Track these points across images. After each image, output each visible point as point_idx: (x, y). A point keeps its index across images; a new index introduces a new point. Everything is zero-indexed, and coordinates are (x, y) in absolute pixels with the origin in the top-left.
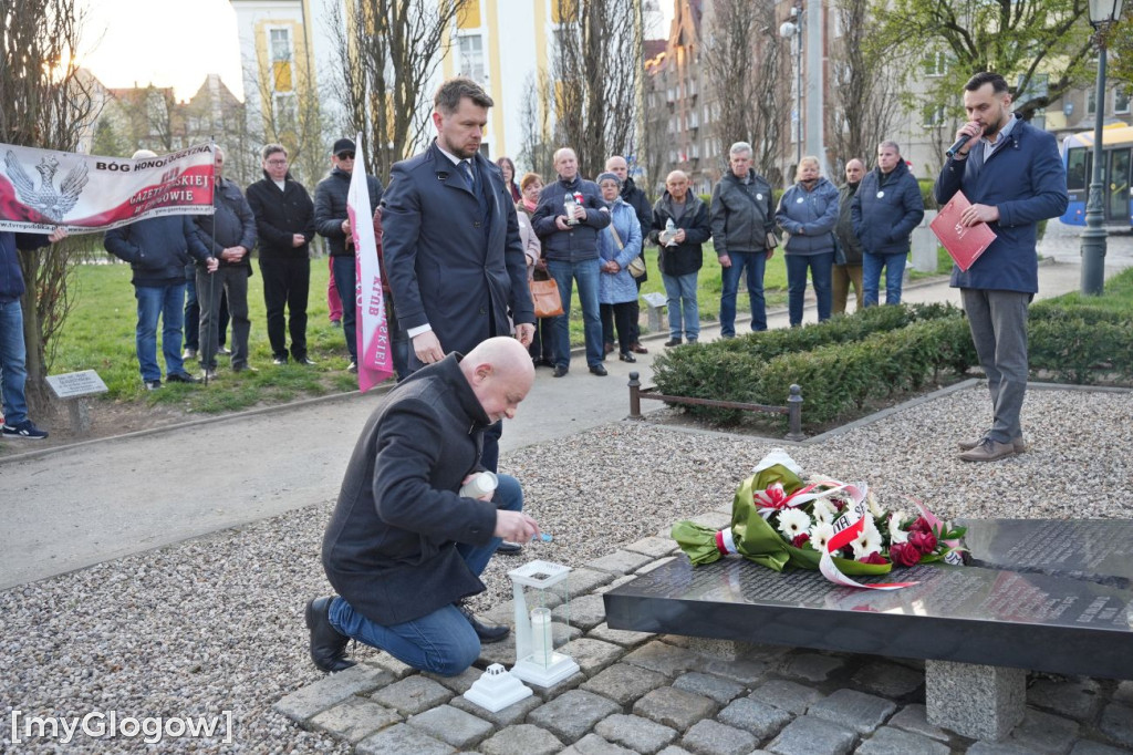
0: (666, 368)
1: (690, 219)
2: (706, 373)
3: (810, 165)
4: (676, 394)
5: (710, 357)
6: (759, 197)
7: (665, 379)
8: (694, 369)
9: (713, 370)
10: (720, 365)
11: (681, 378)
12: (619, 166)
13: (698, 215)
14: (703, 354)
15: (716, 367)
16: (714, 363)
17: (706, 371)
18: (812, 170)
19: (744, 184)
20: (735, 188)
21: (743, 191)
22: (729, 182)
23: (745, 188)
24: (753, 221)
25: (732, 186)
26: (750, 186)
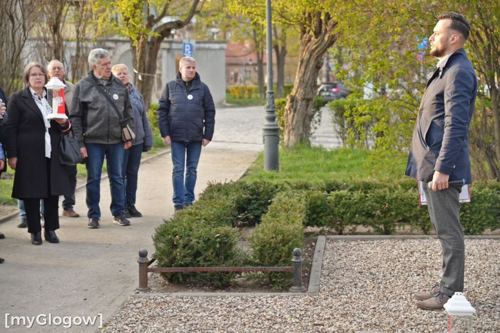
18: (125, 74)
19: (102, 85)
20: (94, 88)
21: (101, 91)
22: (89, 83)
23: (103, 88)
24: (109, 118)
25: (91, 87)
26: (108, 88)
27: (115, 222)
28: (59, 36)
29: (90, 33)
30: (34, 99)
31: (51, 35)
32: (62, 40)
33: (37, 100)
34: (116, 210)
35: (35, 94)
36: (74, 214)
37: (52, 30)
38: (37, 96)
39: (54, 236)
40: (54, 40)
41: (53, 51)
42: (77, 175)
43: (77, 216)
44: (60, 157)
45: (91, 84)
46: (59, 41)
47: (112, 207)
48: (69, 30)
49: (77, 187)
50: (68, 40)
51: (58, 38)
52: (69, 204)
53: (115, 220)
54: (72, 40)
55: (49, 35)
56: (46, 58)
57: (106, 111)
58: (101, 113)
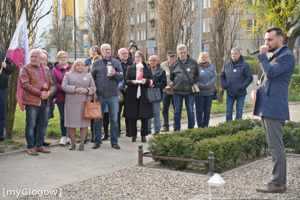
0: (154, 144)
1: (158, 77)
2: (172, 146)
3: (204, 55)
4: (159, 155)
5: (174, 139)
6: (189, 70)
7: (153, 149)
8: (167, 144)
9: (175, 145)
10: (178, 143)
11: (160, 148)
12: (124, 52)
13: (161, 75)
14: (170, 138)
15: (177, 144)
16: (176, 142)
17: (172, 145)
18: (205, 57)
19: (182, 64)
21: (181, 67)
22: (176, 62)
25: (177, 64)
26: (185, 65)
57: (181, 77)
58: (179, 78)
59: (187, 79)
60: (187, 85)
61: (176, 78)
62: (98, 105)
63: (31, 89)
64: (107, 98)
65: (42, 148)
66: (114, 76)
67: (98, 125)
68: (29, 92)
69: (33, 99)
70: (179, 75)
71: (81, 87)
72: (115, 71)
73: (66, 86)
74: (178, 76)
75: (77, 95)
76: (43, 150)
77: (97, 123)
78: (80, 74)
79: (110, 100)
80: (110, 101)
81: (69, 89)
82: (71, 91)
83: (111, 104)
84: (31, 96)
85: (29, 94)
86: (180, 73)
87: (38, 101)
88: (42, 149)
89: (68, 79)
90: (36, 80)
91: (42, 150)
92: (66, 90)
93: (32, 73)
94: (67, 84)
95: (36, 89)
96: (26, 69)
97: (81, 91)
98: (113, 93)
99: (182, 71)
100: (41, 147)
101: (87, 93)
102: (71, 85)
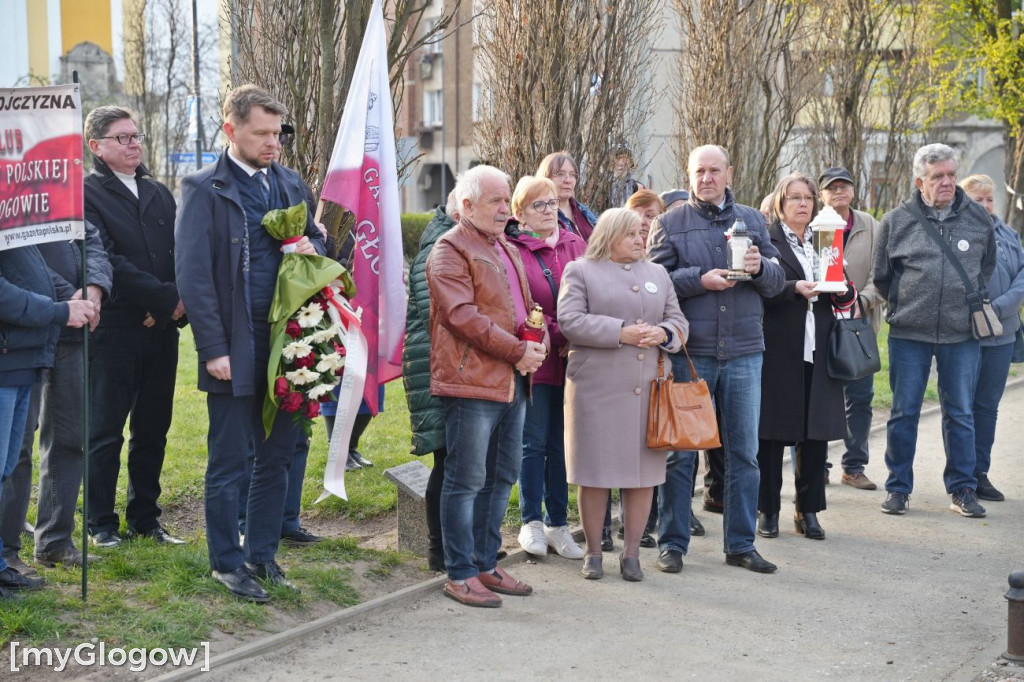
6: (964, 246)
19: (936, 221)
20: (918, 227)
21: (932, 234)
22: (909, 215)
23: (936, 227)
24: (942, 289)
25: (913, 223)
26: (947, 225)
27: (953, 507)
28: (855, 122)
29: (918, 113)
30: (788, 245)
31: (839, 120)
32: (861, 127)
33: (795, 247)
34: (956, 481)
35: (791, 235)
36: (865, 483)
37: (843, 110)
38: (795, 239)
39: (813, 525)
40: (845, 128)
41: (840, 152)
42: (873, 404)
43: (872, 487)
44: (828, 363)
45: (913, 219)
46: (854, 130)
47: (947, 474)
48: (876, 110)
49: (872, 429)
50: (871, 130)
51: (853, 126)
52: (855, 461)
53: (954, 503)
54: (879, 130)
55: (835, 120)
56: (825, 165)
57: (937, 276)
58: (925, 279)
59: (960, 284)
60: (956, 308)
61: (908, 279)
62: (703, 393)
63: (488, 332)
64: (724, 362)
65: (495, 574)
66: (754, 276)
67: (680, 474)
68: (470, 346)
69: (487, 373)
70: (924, 265)
71: (639, 321)
72: (758, 255)
73: (576, 318)
74: (918, 270)
75: (628, 355)
76: (505, 581)
77: (677, 468)
78: (627, 266)
79: (735, 373)
80: (734, 377)
81: (594, 332)
82: (603, 340)
83: (739, 390)
84: (477, 359)
85: (472, 351)
86: (932, 256)
87: (503, 380)
88: (496, 579)
89: (585, 291)
90: (497, 296)
91: (499, 584)
92: (580, 333)
93: (484, 266)
94: (578, 308)
95: (503, 334)
96: (458, 251)
97: (644, 335)
98: (748, 342)
99: (937, 250)
100: (492, 572)
101: (664, 344)
102: (597, 313)
